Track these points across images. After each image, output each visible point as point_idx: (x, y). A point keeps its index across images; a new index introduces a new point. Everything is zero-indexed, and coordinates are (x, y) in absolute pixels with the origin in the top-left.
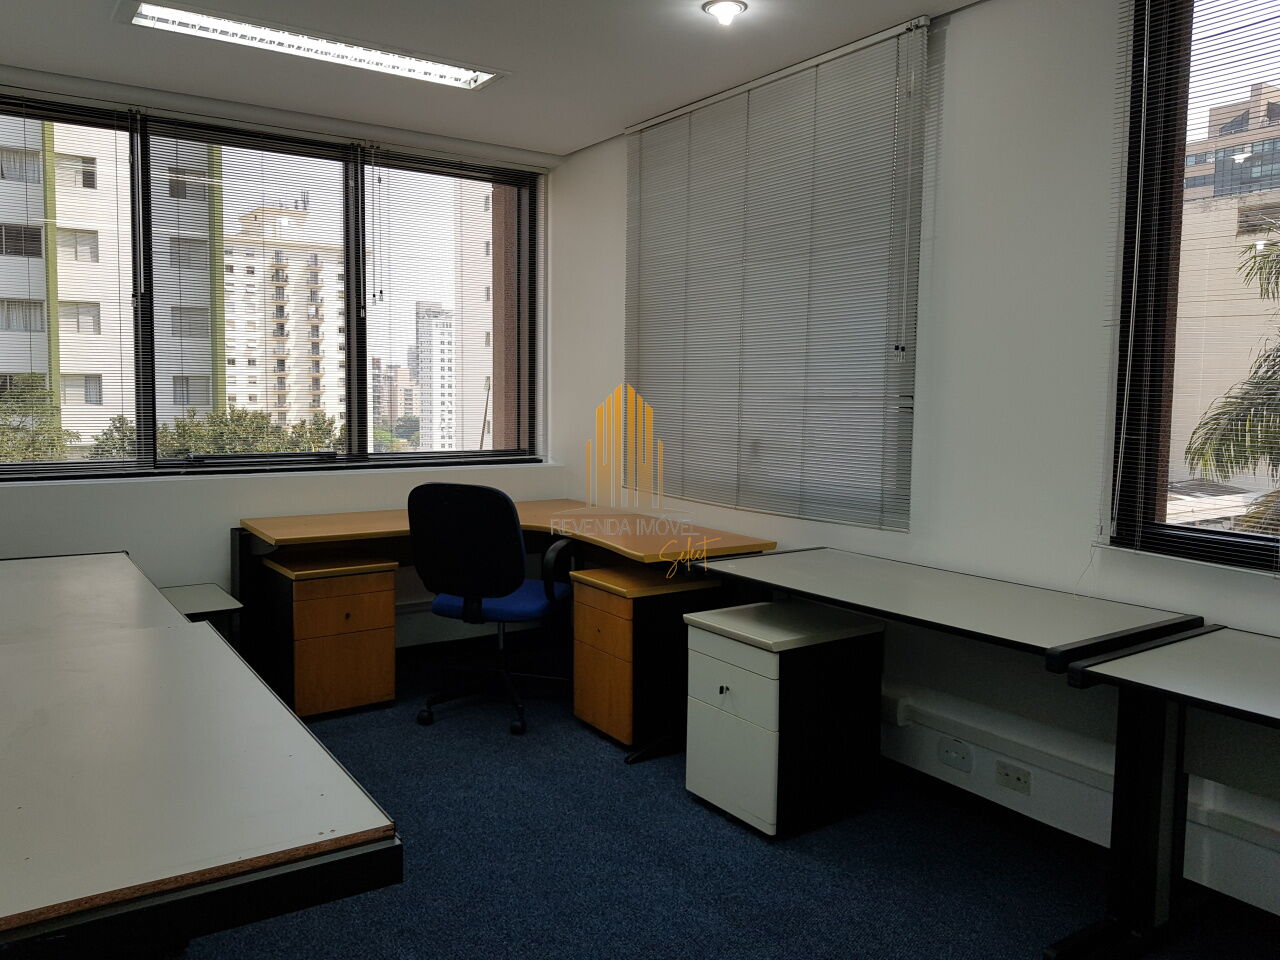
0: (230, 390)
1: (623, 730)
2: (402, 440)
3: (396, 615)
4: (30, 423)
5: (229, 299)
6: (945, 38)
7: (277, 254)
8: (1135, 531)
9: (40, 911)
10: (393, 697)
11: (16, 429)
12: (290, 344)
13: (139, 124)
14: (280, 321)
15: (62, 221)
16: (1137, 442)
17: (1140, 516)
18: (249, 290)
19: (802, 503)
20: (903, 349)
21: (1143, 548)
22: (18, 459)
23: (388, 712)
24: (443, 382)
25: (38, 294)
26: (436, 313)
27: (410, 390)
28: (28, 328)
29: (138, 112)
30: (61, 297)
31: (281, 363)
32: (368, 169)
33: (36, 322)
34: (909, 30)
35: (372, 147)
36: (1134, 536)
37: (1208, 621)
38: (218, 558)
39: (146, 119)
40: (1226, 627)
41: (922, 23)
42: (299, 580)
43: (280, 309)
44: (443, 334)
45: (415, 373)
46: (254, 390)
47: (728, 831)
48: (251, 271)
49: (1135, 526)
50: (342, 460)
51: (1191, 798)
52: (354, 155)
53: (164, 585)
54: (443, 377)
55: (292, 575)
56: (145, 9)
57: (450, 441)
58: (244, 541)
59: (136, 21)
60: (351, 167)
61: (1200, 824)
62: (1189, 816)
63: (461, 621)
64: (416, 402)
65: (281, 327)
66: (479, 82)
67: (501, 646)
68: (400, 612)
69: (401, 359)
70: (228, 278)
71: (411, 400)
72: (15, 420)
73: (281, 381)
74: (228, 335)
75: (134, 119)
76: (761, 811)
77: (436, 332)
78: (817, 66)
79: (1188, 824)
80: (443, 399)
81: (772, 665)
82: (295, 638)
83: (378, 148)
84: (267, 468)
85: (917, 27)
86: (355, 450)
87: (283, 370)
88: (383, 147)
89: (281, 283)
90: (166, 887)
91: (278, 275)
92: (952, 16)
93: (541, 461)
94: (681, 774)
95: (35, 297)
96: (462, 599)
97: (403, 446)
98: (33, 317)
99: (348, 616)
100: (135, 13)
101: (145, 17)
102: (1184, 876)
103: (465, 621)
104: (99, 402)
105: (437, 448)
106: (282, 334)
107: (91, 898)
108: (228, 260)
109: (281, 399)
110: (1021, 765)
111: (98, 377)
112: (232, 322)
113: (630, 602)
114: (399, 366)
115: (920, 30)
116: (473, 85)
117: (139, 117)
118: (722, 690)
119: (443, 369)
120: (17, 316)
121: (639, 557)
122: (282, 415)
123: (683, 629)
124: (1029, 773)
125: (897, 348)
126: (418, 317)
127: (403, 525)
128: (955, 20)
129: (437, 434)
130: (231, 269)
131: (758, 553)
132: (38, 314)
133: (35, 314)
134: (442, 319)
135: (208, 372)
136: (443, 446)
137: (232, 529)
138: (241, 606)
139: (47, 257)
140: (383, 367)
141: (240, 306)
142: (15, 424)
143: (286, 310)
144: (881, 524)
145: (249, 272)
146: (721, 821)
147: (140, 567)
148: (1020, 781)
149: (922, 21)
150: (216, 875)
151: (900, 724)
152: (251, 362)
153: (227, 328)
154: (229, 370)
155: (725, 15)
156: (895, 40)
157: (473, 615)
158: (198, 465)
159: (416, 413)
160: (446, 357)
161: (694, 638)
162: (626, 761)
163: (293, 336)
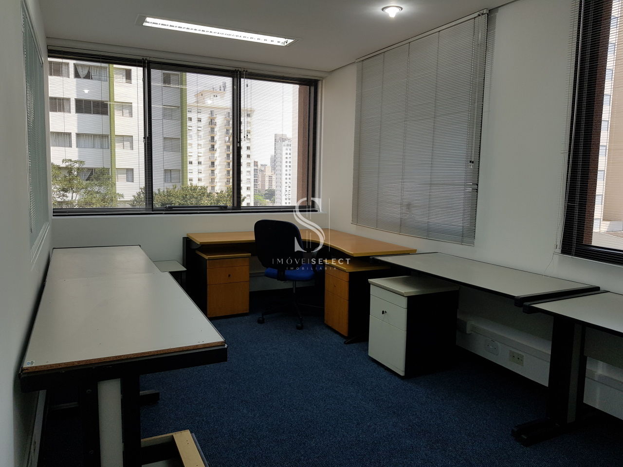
0: (189, 176)
1: (344, 330)
2: (267, 200)
3: (250, 277)
4: (103, 190)
5: (189, 133)
6: (495, 19)
7: (212, 112)
8: (572, 247)
9: (104, 359)
10: (248, 311)
11: (97, 193)
12: (217, 154)
13: (147, 65)
14: (212, 143)
15: (117, 98)
16: (573, 207)
17: (574, 240)
18: (199, 129)
19: (428, 232)
20: (473, 162)
21: (576, 255)
22: (98, 206)
23: (246, 317)
24: (286, 173)
25: (106, 132)
26: (283, 139)
27: (272, 177)
28: (102, 148)
29: (146, 59)
30: (116, 133)
31: (213, 163)
32: (242, 80)
33: (106, 145)
34: (479, 15)
35: (244, 71)
36: (571, 249)
37: (602, 289)
38: (177, 249)
39: (149, 62)
40: (609, 292)
41: (485, 12)
42: (209, 259)
43: (213, 138)
44: (287, 149)
45: (274, 168)
46: (201, 176)
47: (385, 373)
48: (199, 120)
49: (572, 245)
50: (229, 209)
51: (588, 367)
52: (237, 75)
53: (156, 260)
54: (286, 170)
55: (206, 257)
56: (148, 19)
57: (289, 201)
58: (188, 242)
59: (145, 24)
60: (236, 79)
61: (594, 380)
62: (587, 375)
63: (276, 280)
64: (274, 183)
65: (213, 146)
66: (288, 43)
67: (294, 292)
68: (252, 276)
69: (268, 162)
70: (189, 123)
71: (272, 181)
72: (96, 189)
73: (213, 171)
74: (189, 150)
75: (144, 62)
76: (399, 366)
77: (284, 148)
78: (439, 31)
79: (586, 379)
80: (286, 181)
81: (404, 302)
82: (208, 284)
83: (247, 71)
84: (198, 212)
85: (483, 14)
86: (235, 205)
87: (214, 167)
88: (249, 71)
89: (213, 126)
90: (145, 355)
91: (212, 122)
92: (500, 8)
93: (317, 211)
94: (366, 350)
95: (105, 133)
96: (277, 270)
97: (268, 203)
98: (104, 142)
99: (229, 276)
100: (144, 21)
101: (148, 22)
102: (584, 402)
103: (278, 280)
104: (133, 181)
105: (284, 204)
106: (213, 150)
107: (121, 356)
108: (189, 115)
109: (213, 180)
110: (520, 353)
111: (132, 170)
112: (191, 144)
113: (348, 273)
114: (267, 165)
115: (484, 15)
116: (286, 44)
117: (146, 61)
118: (383, 312)
119: (286, 166)
120: (98, 141)
121: (351, 254)
122: (213, 188)
123: (368, 285)
124: (523, 356)
125: (471, 162)
126: (275, 141)
127: (252, 238)
128: (500, 10)
129: (284, 197)
130: (190, 119)
131: (408, 254)
132: (107, 141)
133: (105, 140)
134: (286, 142)
135: (180, 168)
136: (286, 203)
137: (183, 238)
138: (185, 269)
139: (110, 114)
140: (259, 166)
141: (195, 137)
142: (96, 190)
143: (215, 138)
144: (462, 242)
145: (198, 121)
146: (382, 369)
147: (145, 251)
148: (519, 359)
149: (485, 11)
150: (162, 353)
151: (468, 332)
152: (199, 163)
153: (188, 147)
154: (189, 167)
155: (393, 12)
156: (473, 20)
157: (282, 277)
158: (170, 210)
159: (274, 187)
160: (288, 160)
161: (373, 290)
162: (345, 343)
163: (218, 151)
